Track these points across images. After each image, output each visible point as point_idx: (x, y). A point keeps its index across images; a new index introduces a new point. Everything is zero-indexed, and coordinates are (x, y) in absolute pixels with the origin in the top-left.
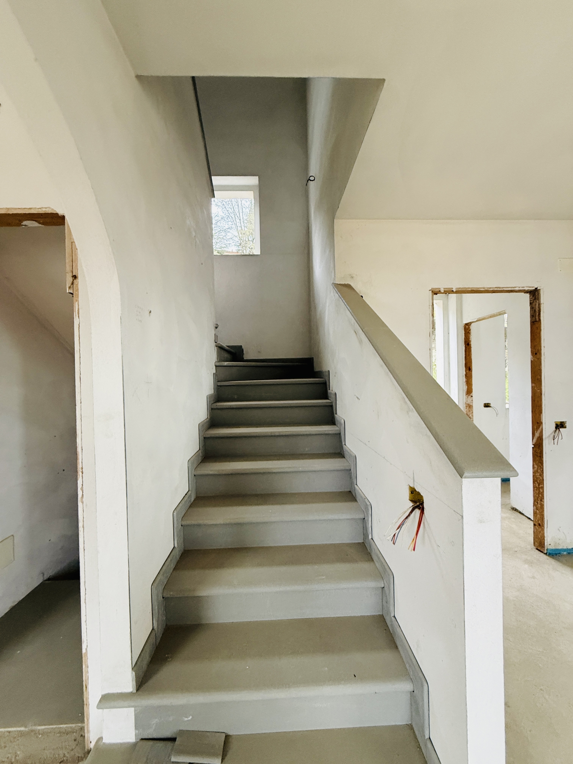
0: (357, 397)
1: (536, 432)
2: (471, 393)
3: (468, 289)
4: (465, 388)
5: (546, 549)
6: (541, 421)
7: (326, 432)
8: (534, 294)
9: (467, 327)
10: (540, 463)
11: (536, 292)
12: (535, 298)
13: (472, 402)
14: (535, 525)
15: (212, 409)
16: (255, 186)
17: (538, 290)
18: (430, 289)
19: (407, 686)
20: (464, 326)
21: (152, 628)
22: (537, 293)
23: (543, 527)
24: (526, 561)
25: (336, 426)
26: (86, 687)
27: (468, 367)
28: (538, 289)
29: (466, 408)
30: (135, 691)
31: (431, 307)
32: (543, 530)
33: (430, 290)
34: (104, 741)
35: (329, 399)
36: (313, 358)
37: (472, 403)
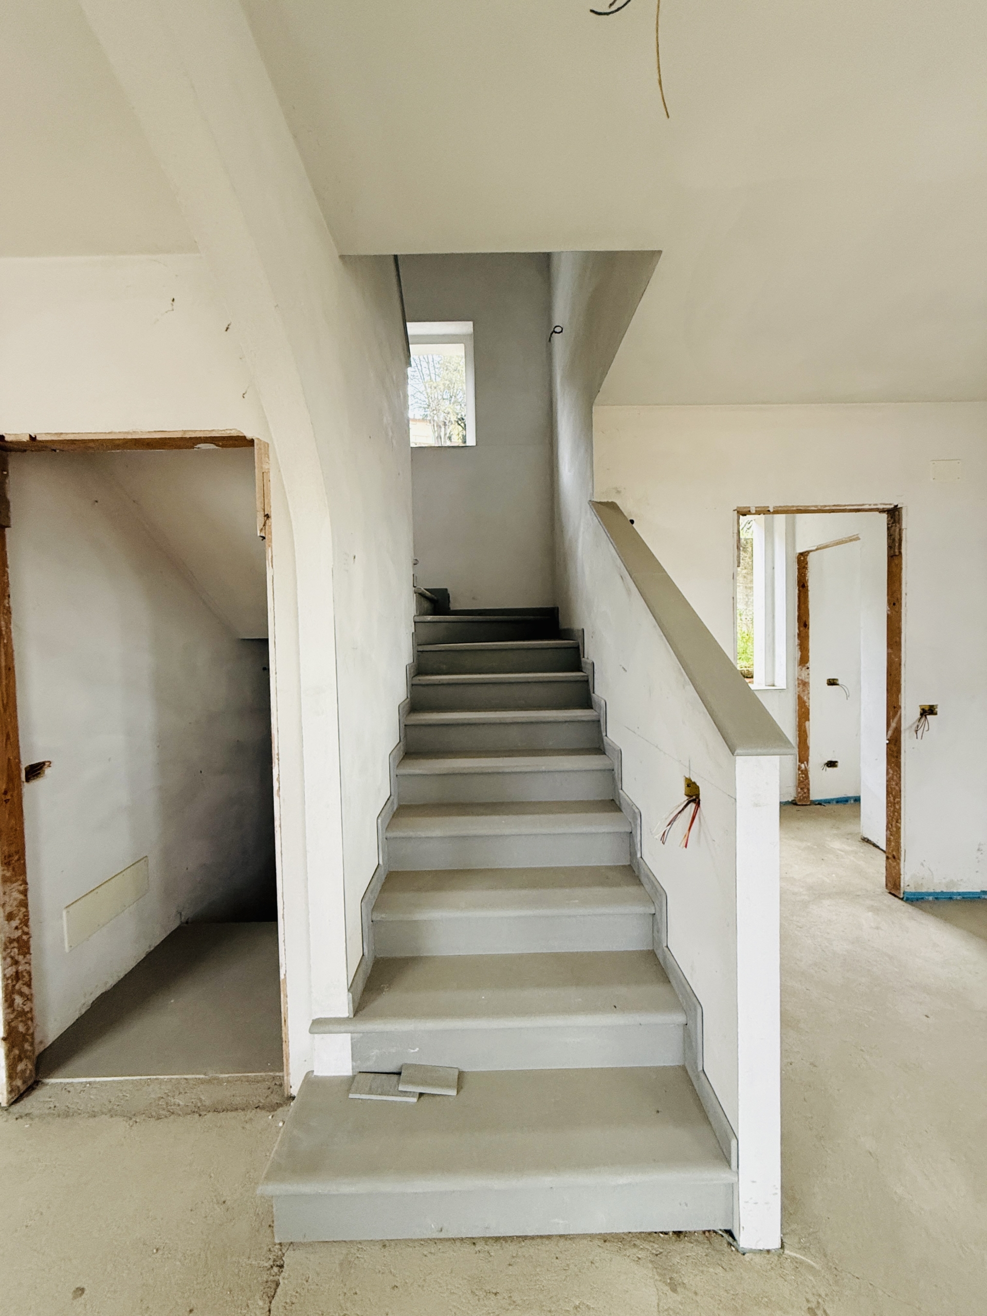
0: (623, 668)
1: (891, 720)
2: (807, 663)
3: (792, 509)
4: (798, 654)
5: (902, 891)
6: (900, 704)
7: (579, 719)
8: (894, 514)
9: (802, 558)
10: (897, 766)
11: (895, 512)
12: (895, 520)
13: (808, 676)
14: (887, 858)
15: (412, 685)
16: (468, 335)
17: (900, 508)
18: (735, 508)
19: (680, 1018)
20: (798, 557)
21: (362, 954)
22: (897, 513)
23: (898, 861)
24: (871, 909)
25: (593, 710)
26: (285, 1021)
27: (803, 623)
28: (899, 506)
29: (799, 687)
30: (352, 1016)
31: (735, 535)
32: (899, 864)
33: (734, 510)
34: (315, 1074)
35: (582, 671)
36: (558, 608)
37: (808, 678)
